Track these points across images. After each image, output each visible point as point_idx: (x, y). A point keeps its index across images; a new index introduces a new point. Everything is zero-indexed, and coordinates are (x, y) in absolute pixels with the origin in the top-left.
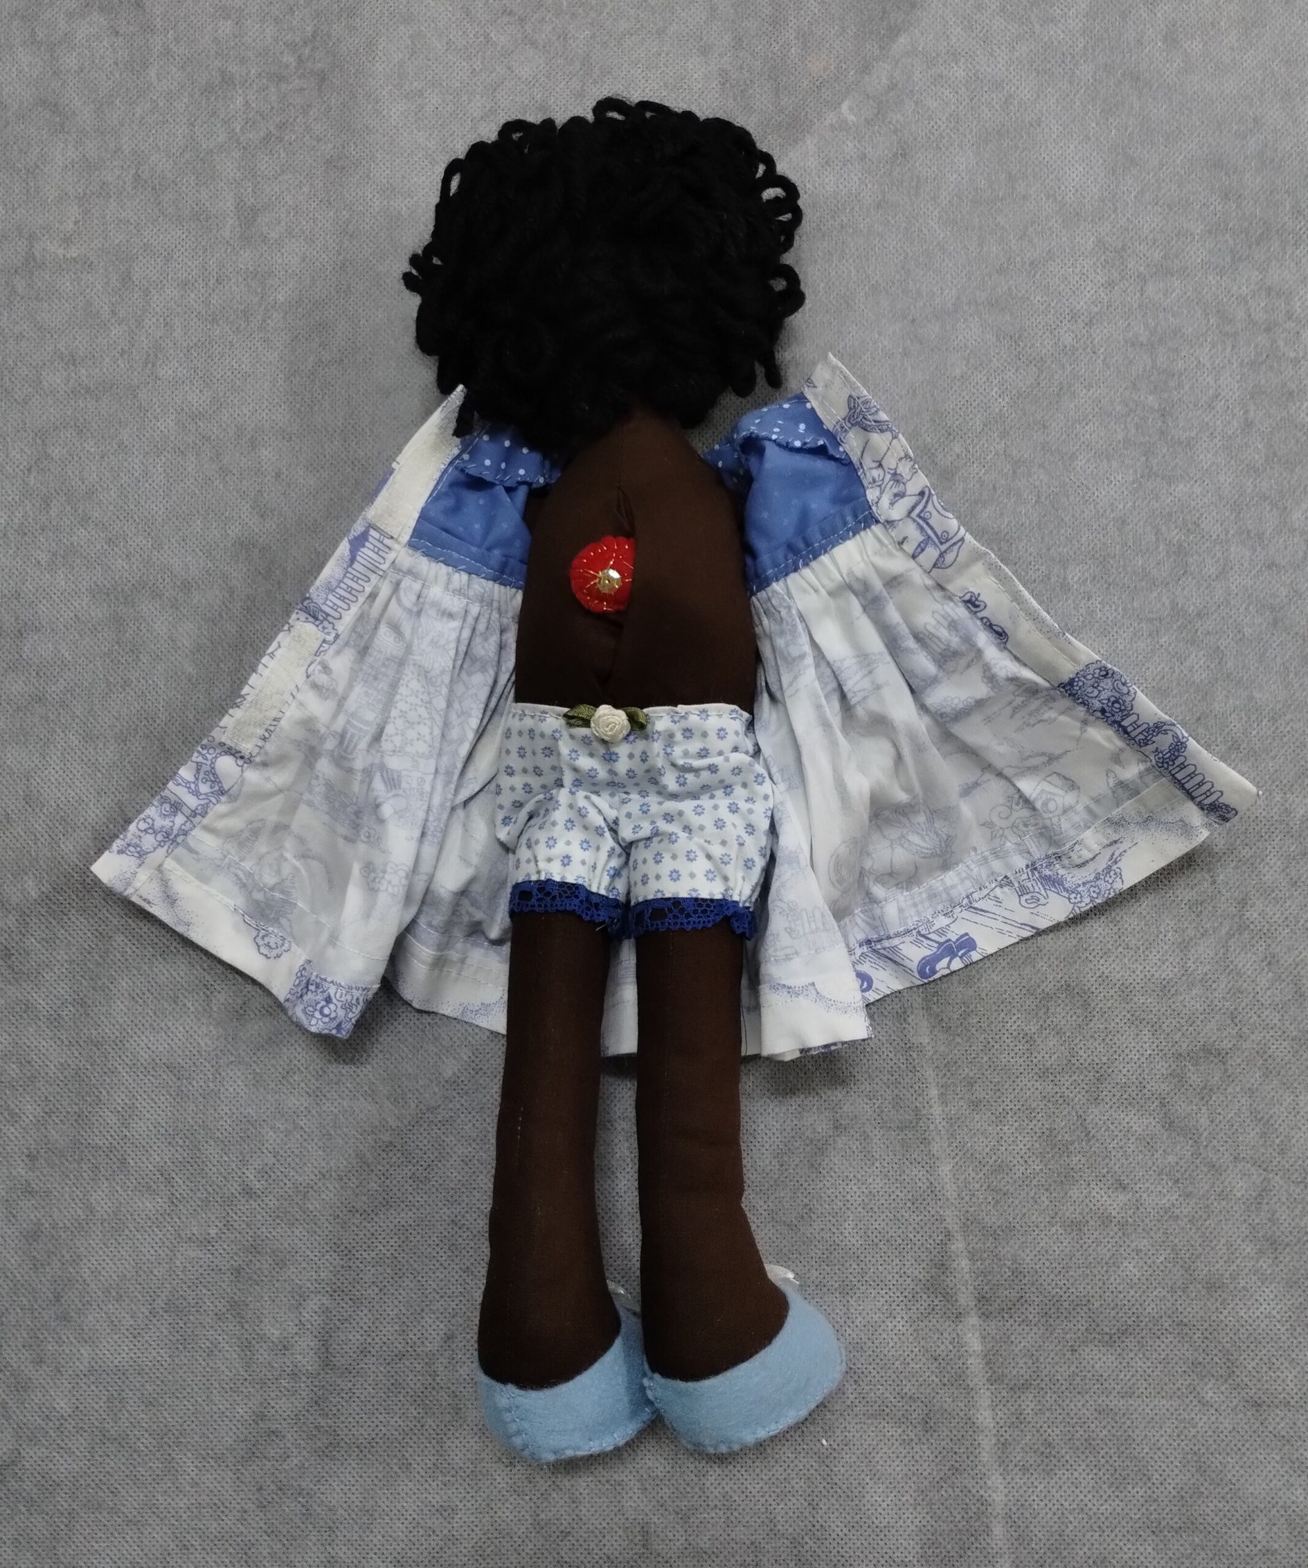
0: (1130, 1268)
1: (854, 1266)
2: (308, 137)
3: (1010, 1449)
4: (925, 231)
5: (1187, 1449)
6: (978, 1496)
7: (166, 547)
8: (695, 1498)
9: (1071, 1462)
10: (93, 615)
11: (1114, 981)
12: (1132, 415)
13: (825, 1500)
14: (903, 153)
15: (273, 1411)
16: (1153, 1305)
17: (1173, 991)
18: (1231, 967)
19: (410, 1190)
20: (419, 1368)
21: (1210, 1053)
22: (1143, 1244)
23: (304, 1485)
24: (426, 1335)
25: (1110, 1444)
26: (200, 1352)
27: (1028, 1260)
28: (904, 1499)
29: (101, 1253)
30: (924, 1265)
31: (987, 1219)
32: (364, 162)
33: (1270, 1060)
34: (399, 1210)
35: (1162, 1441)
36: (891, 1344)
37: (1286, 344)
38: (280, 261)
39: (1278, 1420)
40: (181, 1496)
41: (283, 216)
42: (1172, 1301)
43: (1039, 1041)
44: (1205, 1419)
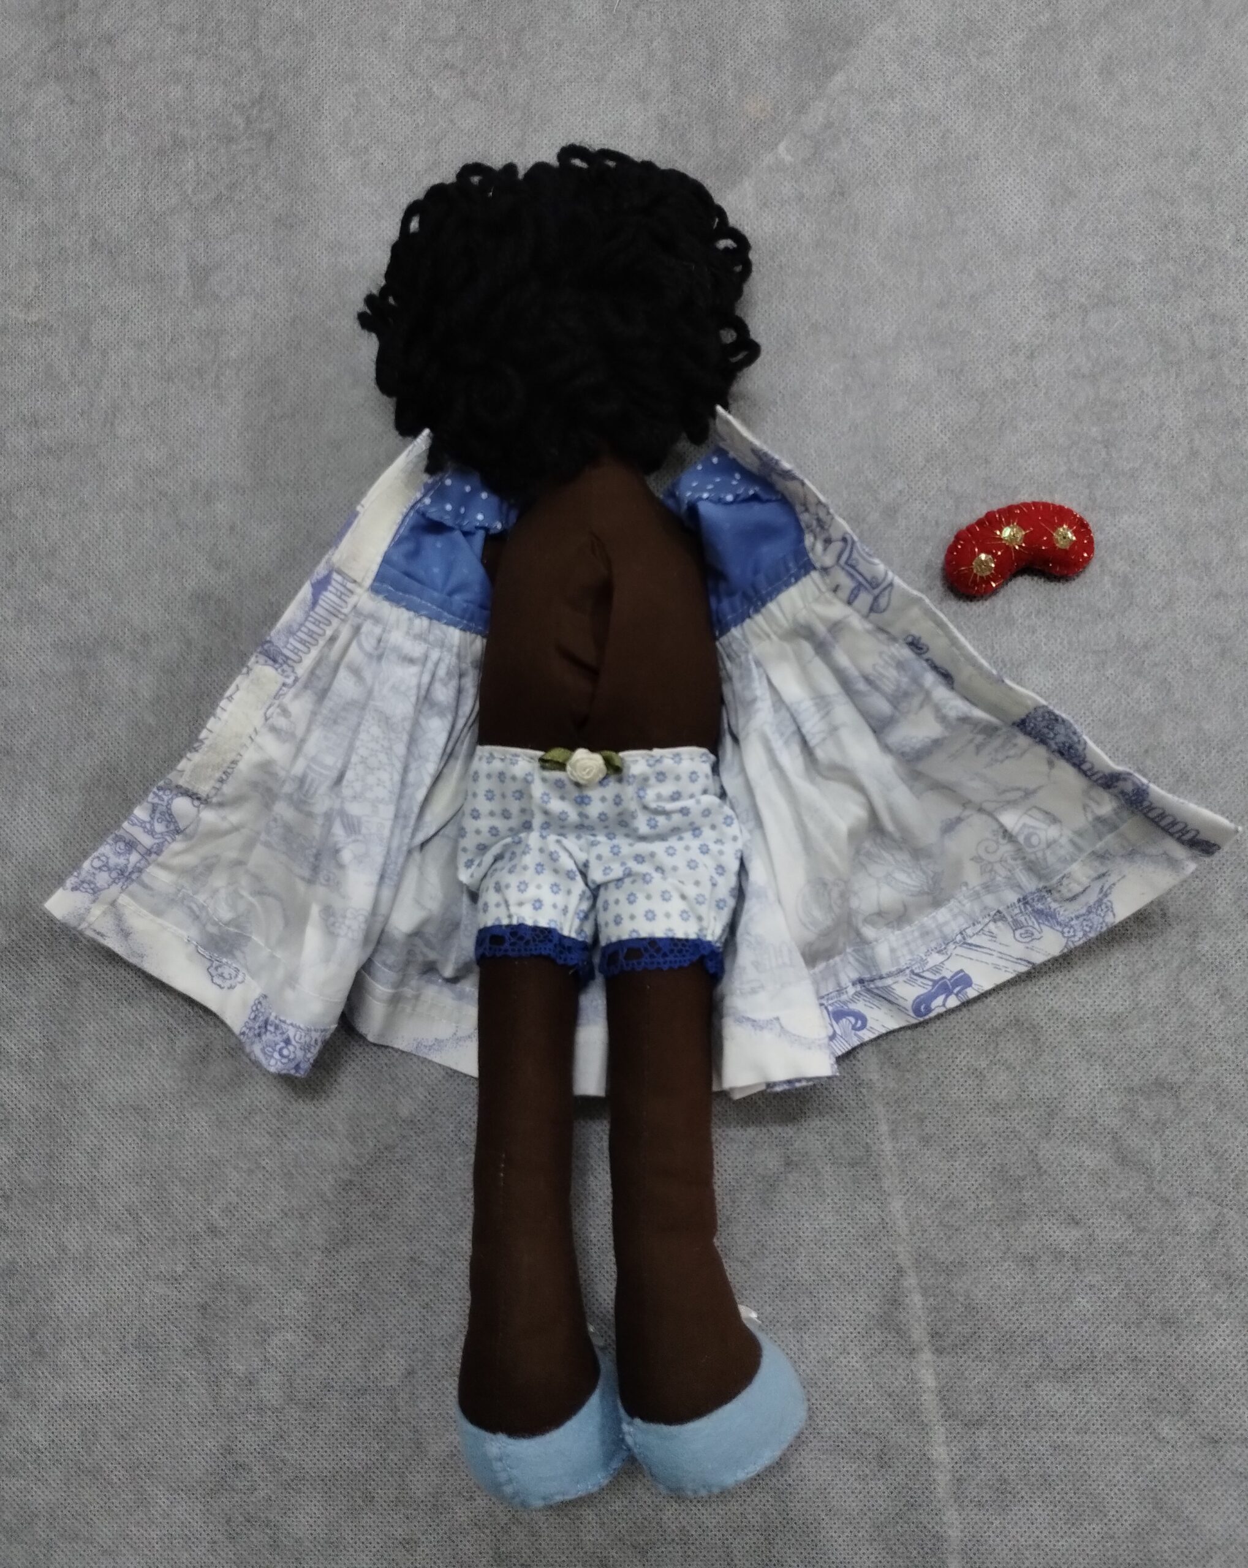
0: (1083, 1303)
1: (808, 1301)
2: (257, 197)
3: (965, 1485)
4: (864, 267)
5: (1143, 1486)
6: (933, 1532)
7: (126, 601)
8: (653, 1533)
9: (1027, 1498)
10: (57, 668)
11: (1065, 1015)
12: (1074, 448)
13: (781, 1535)
14: (841, 192)
15: (240, 1445)
16: (1107, 1340)
17: (1124, 1024)
18: (1183, 1000)
19: (370, 1227)
20: (381, 1403)
21: (1161, 1086)
22: (1095, 1279)
23: (271, 1517)
24: (387, 1370)
25: (1065, 1480)
26: (170, 1387)
27: (980, 1295)
28: (860, 1535)
29: (73, 1291)
30: (877, 1301)
31: (939, 1255)
32: (312, 220)
33: (1224, 1095)
34: (360, 1247)
35: (1118, 1477)
36: (846, 1380)
37: (1231, 371)
38: (232, 319)
39: (1235, 1456)
40: (154, 1527)
41: (235, 274)
42: (1126, 1336)
43: (989, 1076)
44: (1161, 1455)
